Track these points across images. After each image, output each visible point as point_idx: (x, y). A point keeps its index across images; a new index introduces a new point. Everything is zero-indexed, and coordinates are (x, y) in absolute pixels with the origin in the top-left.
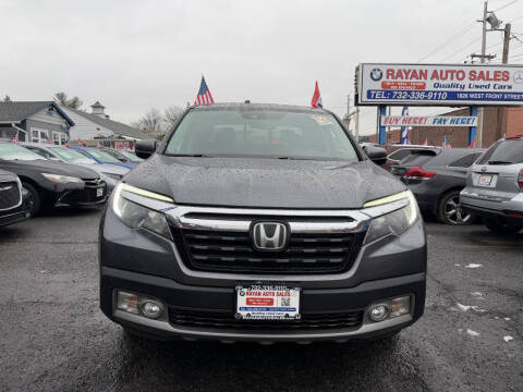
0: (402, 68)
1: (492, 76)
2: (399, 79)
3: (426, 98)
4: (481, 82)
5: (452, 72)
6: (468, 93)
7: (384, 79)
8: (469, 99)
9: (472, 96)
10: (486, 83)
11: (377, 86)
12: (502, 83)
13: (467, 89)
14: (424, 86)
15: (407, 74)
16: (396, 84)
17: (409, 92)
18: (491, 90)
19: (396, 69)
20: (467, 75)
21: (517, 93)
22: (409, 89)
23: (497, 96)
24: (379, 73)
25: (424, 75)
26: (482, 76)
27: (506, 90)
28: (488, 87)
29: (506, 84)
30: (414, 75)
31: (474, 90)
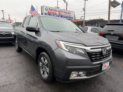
0: (52, 8)
1: (68, 13)
2: (51, 11)
3: (57, 16)
4: (66, 14)
5: (61, 11)
7: (48, 10)
11: (47, 12)
13: (64, 15)
14: (56, 13)
15: (53, 10)
16: (51, 12)
17: (53, 14)
20: (64, 12)
24: (47, 9)
25: (56, 11)
26: (66, 13)
27: (70, 16)
28: (67, 15)
29: (70, 15)
30: (54, 10)
31: (65, 15)
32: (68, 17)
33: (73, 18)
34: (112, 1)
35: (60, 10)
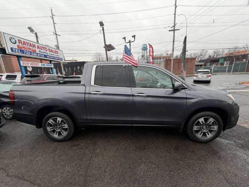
0: (25, 41)
1: (54, 52)
2: (25, 46)
3: (37, 56)
4: (52, 53)
5: (44, 48)
6: (50, 56)
8: (50, 58)
9: (51, 57)
10: (53, 54)
12: (57, 54)
14: (35, 51)
15: (28, 44)
16: (24, 47)
17: (31, 52)
18: (55, 56)
19: (22, 40)
20: (48, 50)
21: (60, 58)
22: (30, 51)
23: (57, 58)
24: (14, 40)
25: (34, 46)
26: (52, 51)
27: (58, 57)
28: (54, 55)
29: (58, 55)
30: (30, 45)
31: (51, 55)
32: (55, 58)
33: (62, 60)
34: (108, 45)
35: (41, 46)
